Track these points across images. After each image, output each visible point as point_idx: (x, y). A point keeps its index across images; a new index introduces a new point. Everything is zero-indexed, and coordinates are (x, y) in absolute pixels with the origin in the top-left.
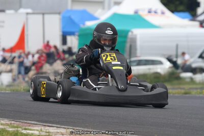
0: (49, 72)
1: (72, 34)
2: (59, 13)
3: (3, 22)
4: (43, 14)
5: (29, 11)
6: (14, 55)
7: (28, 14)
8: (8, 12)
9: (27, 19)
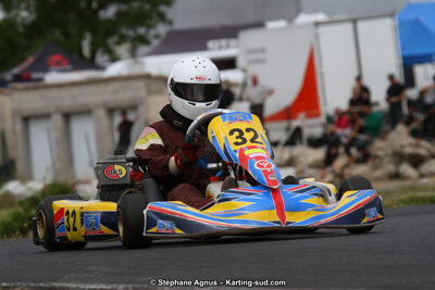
0: (380, 153)
1: (424, 59)
2: (391, 15)
3: (263, 50)
4: (355, 22)
5: (321, 17)
6: (295, 123)
7: (317, 24)
8: (271, 25)
9: (317, 37)
